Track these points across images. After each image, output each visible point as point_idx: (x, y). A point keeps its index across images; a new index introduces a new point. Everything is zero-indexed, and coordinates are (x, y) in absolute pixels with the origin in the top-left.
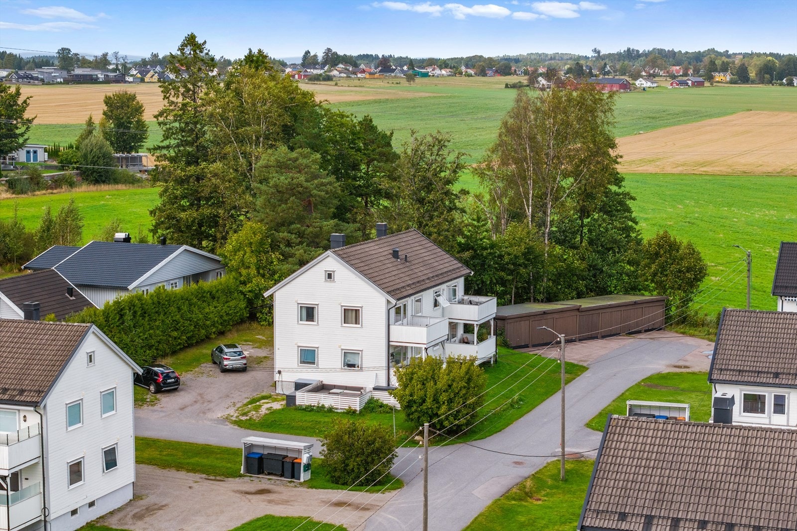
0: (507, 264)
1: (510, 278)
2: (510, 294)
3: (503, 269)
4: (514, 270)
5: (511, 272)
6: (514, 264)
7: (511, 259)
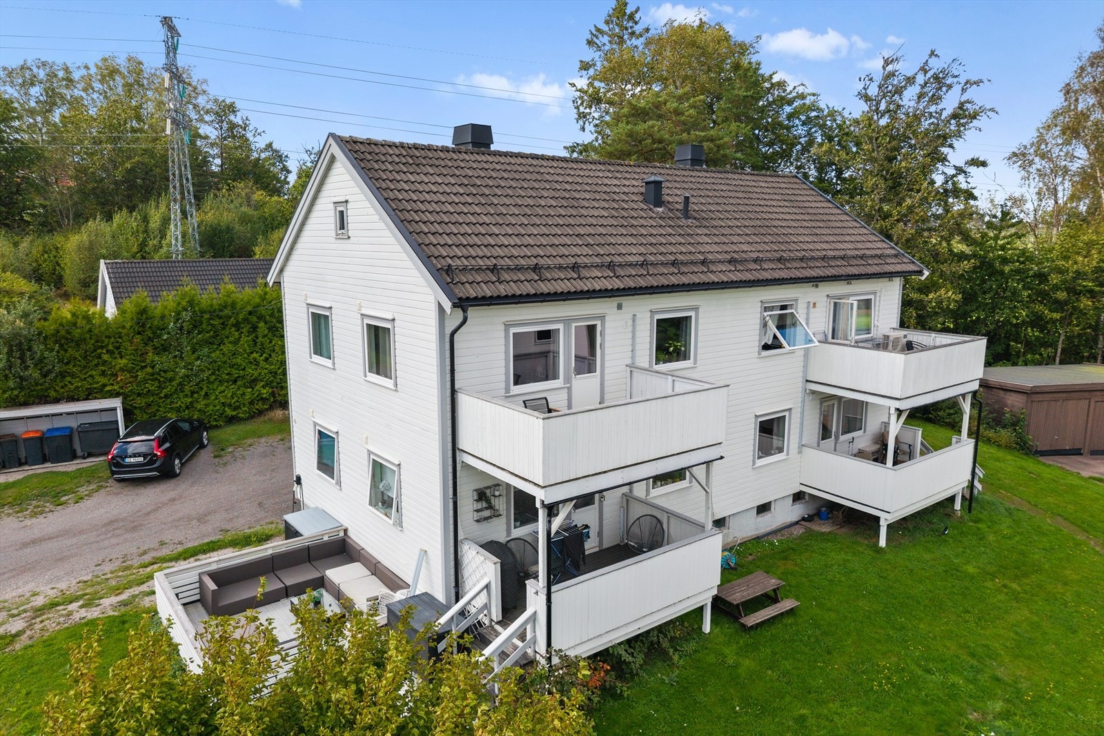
0: (1056, 288)
1: (1056, 316)
2: (1053, 345)
3: (1043, 296)
4: (1066, 303)
5: (1058, 305)
6: (1068, 290)
7: (1064, 282)
